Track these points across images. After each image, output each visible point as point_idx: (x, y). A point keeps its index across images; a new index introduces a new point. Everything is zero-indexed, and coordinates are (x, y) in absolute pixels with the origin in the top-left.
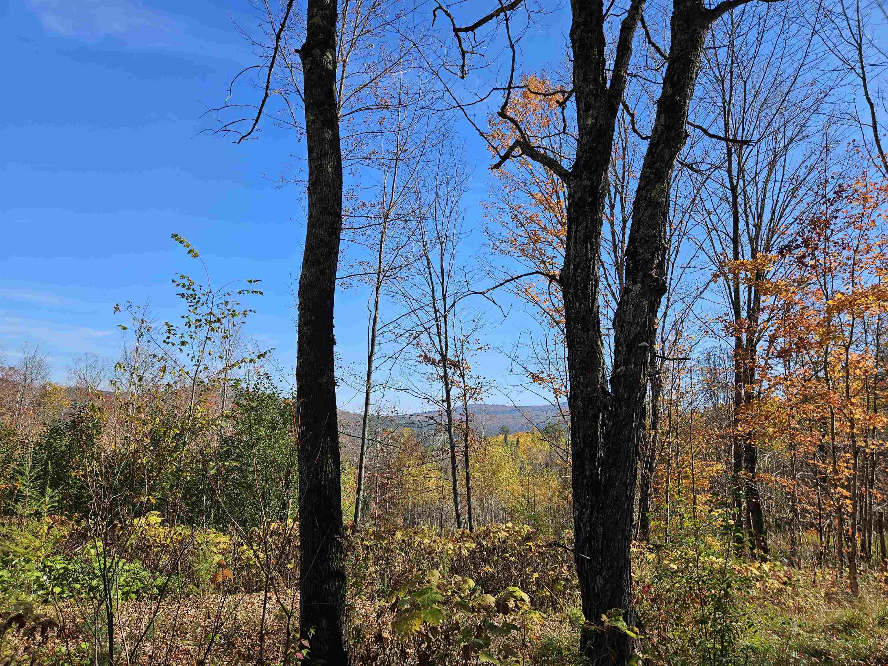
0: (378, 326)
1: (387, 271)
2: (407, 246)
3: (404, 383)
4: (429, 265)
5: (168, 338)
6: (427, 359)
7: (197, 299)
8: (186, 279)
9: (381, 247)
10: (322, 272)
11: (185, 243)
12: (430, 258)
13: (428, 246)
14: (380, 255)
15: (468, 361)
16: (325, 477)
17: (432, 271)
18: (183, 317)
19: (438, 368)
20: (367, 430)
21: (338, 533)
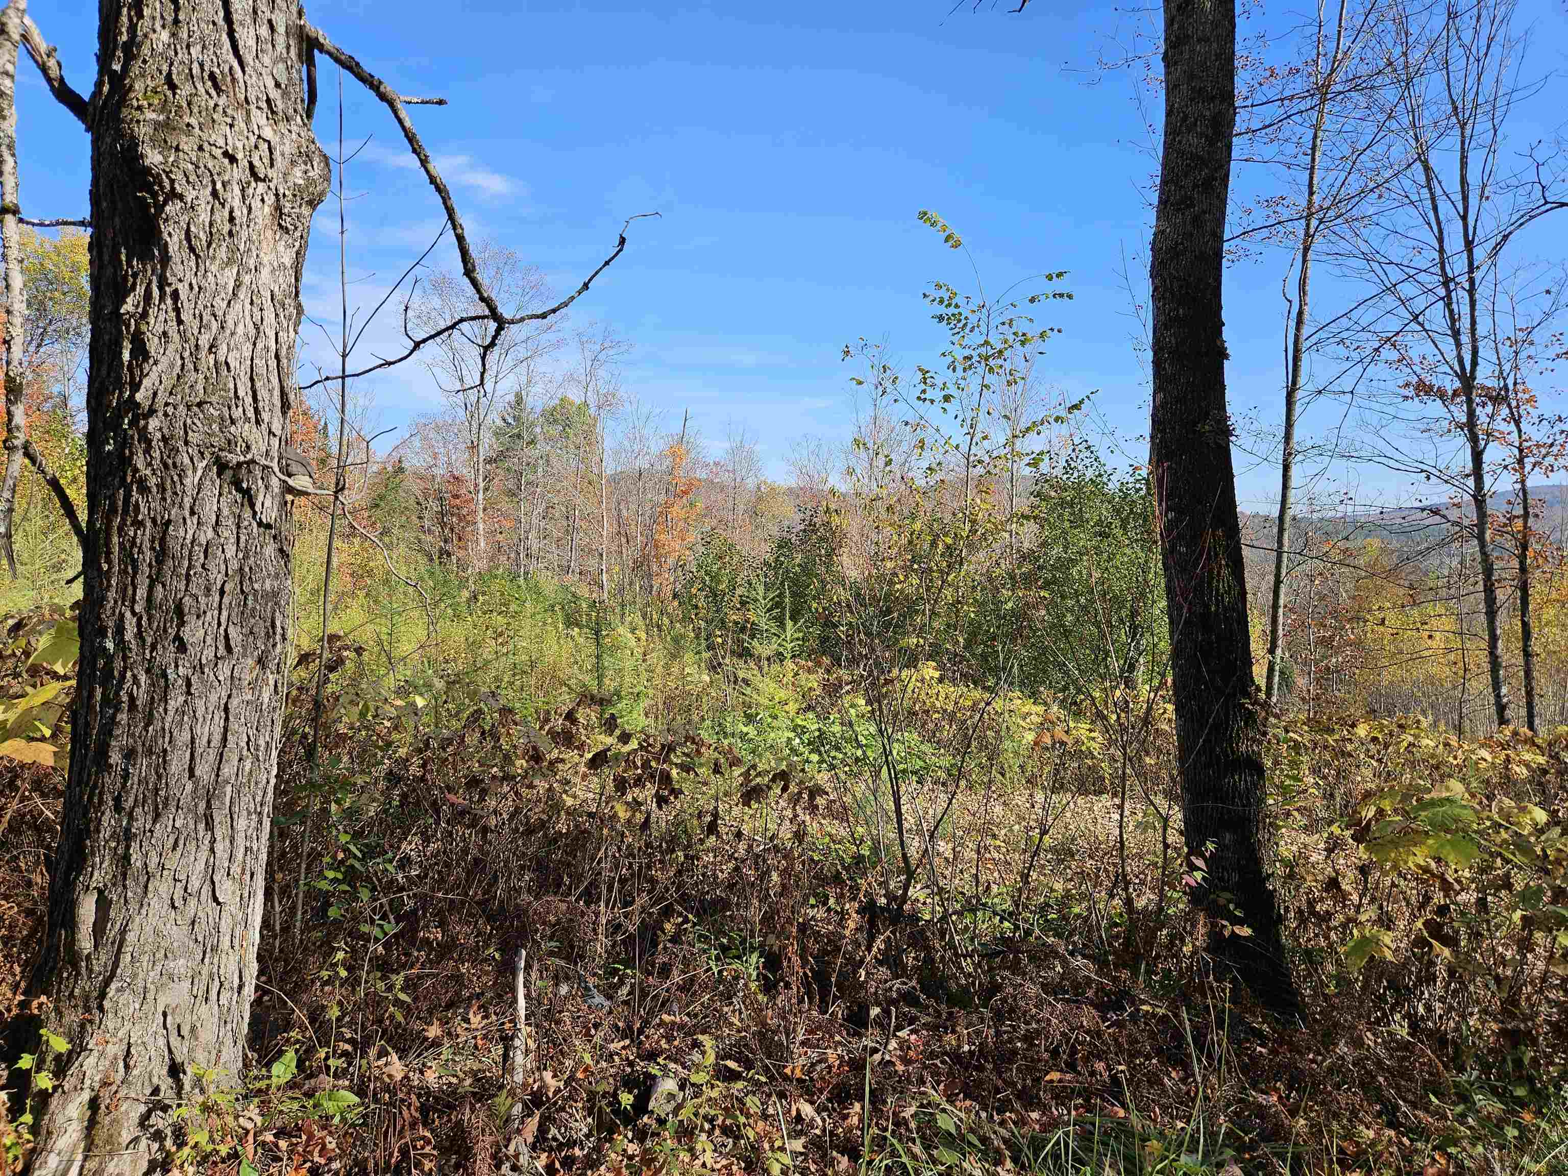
0: (1306, 331)
1: (1328, 208)
2: (1374, 148)
3: (1369, 442)
4: (1429, 179)
5: (924, 391)
6: (1424, 389)
7: (964, 322)
8: (944, 288)
9: (1313, 160)
10: (1197, 221)
11: (940, 225)
12: (1432, 163)
13: (1429, 135)
14: (1311, 178)
15: (1529, 385)
16: (1217, 599)
17: (1438, 191)
18: (944, 354)
19: (1452, 408)
20: (1286, 536)
21: (1248, 695)
